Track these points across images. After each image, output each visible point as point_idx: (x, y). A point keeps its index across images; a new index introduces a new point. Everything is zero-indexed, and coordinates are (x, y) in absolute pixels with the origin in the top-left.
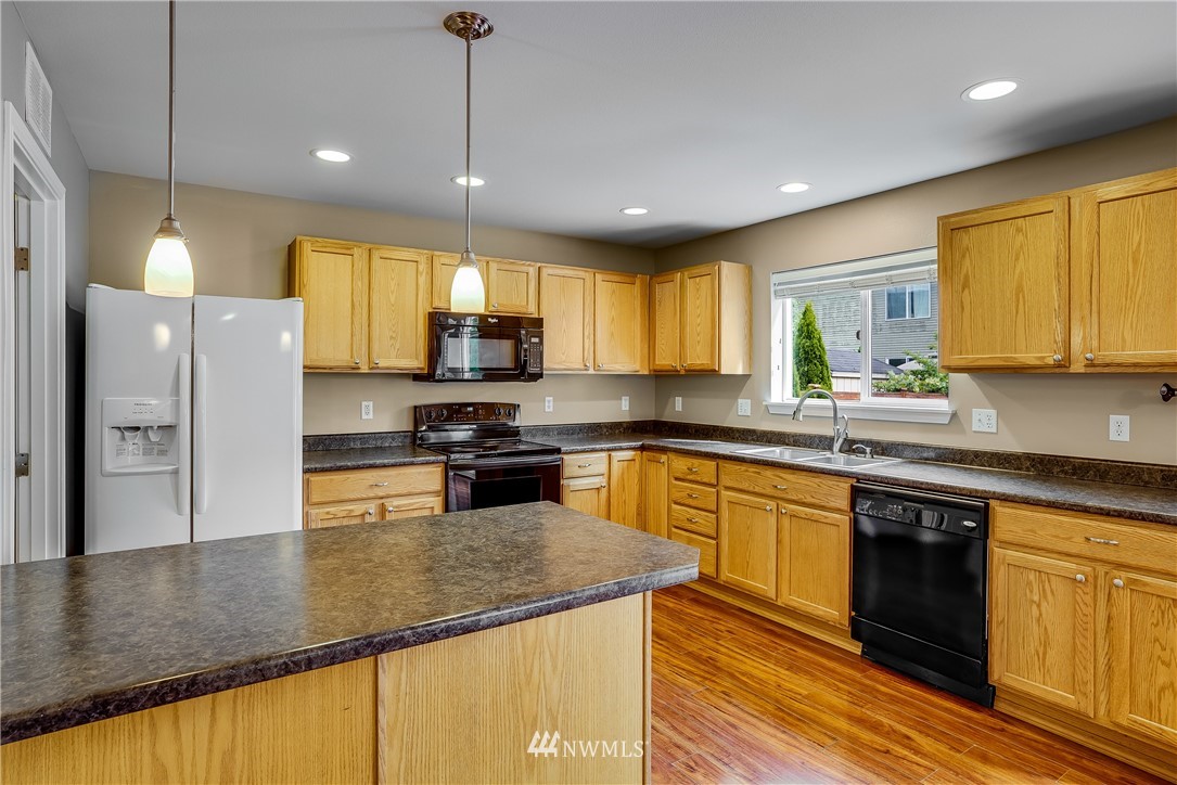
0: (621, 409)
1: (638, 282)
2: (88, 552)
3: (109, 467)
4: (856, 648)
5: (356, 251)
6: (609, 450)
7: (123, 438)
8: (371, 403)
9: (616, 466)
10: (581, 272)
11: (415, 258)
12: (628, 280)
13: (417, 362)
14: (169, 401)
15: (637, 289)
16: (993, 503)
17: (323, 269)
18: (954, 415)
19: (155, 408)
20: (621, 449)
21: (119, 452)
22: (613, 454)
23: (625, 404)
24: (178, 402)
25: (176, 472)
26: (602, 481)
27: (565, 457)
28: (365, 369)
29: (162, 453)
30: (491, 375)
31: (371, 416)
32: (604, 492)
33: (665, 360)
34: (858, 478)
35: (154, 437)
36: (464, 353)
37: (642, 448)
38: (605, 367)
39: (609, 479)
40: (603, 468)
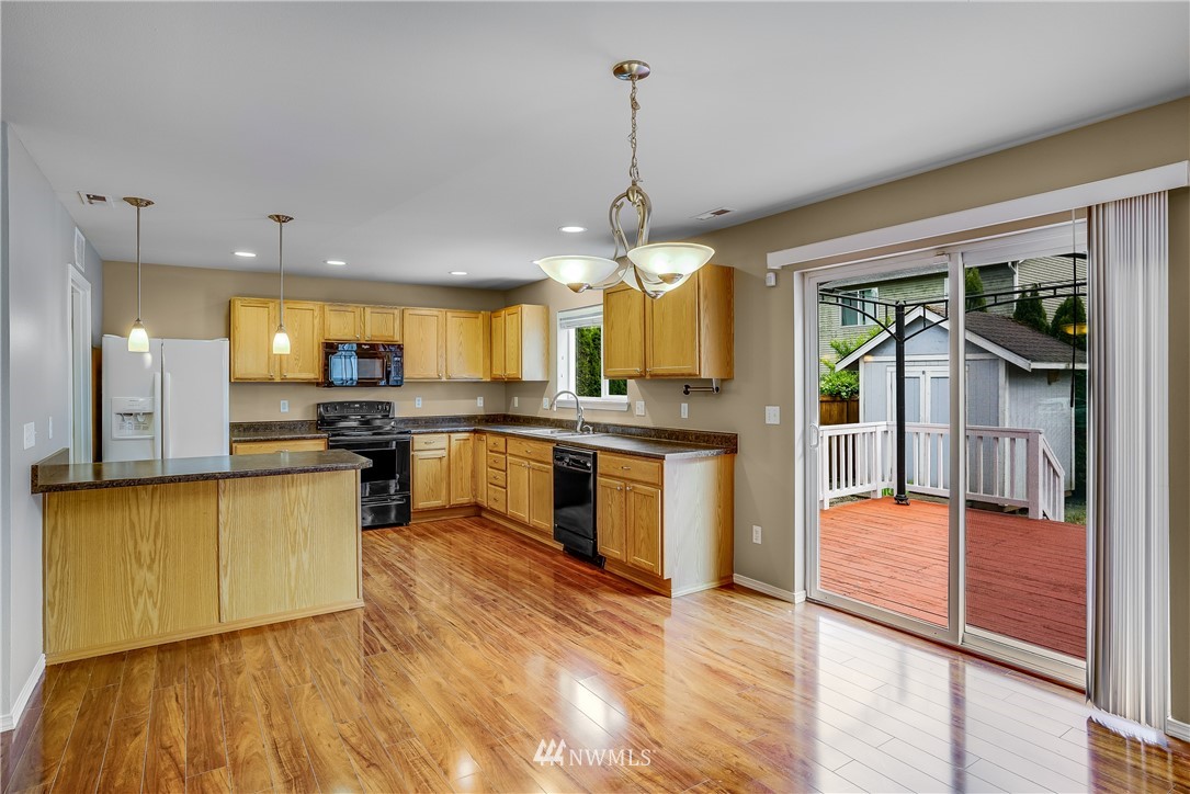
0: (478, 406)
1: (480, 316)
2: (104, 461)
3: (115, 436)
4: (560, 547)
5: (272, 305)
6: (448, 432)
7: (123, 420)
8: (286, 402)
9: (454, 443)
10: (434, 311)
11: (311, 307)
12: (473, 315)
13: (314, 373)
14: (149, 399)
15: (480, 321)
16: (598, 452)
17: (248, 317)
18: (629, 405)
19: (141, 403)
20: (458, 432)
21: (121, 427)
22: (452, 435)
23: (480, 402)
24: (153, 400)
25: (153, 439)
26: (445, 453)
27: (415, 436)
28: (278, 380)
29: (146, 428)
30: (365, 383)
31: (287, 410)
32: (445, 461)
33: (498, 372)
34: (558, 443)
35: (140, 419)
36: (346, 368)
37: (475, 431)
38: (454, 376)
39: (449, 451)
40: (444, 444)
